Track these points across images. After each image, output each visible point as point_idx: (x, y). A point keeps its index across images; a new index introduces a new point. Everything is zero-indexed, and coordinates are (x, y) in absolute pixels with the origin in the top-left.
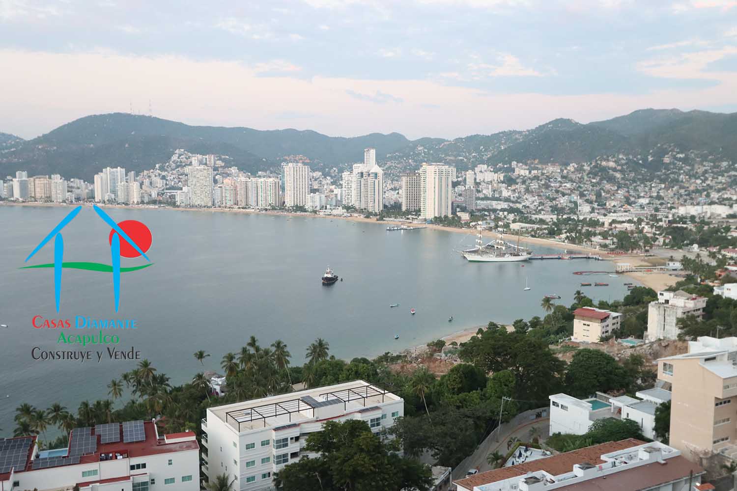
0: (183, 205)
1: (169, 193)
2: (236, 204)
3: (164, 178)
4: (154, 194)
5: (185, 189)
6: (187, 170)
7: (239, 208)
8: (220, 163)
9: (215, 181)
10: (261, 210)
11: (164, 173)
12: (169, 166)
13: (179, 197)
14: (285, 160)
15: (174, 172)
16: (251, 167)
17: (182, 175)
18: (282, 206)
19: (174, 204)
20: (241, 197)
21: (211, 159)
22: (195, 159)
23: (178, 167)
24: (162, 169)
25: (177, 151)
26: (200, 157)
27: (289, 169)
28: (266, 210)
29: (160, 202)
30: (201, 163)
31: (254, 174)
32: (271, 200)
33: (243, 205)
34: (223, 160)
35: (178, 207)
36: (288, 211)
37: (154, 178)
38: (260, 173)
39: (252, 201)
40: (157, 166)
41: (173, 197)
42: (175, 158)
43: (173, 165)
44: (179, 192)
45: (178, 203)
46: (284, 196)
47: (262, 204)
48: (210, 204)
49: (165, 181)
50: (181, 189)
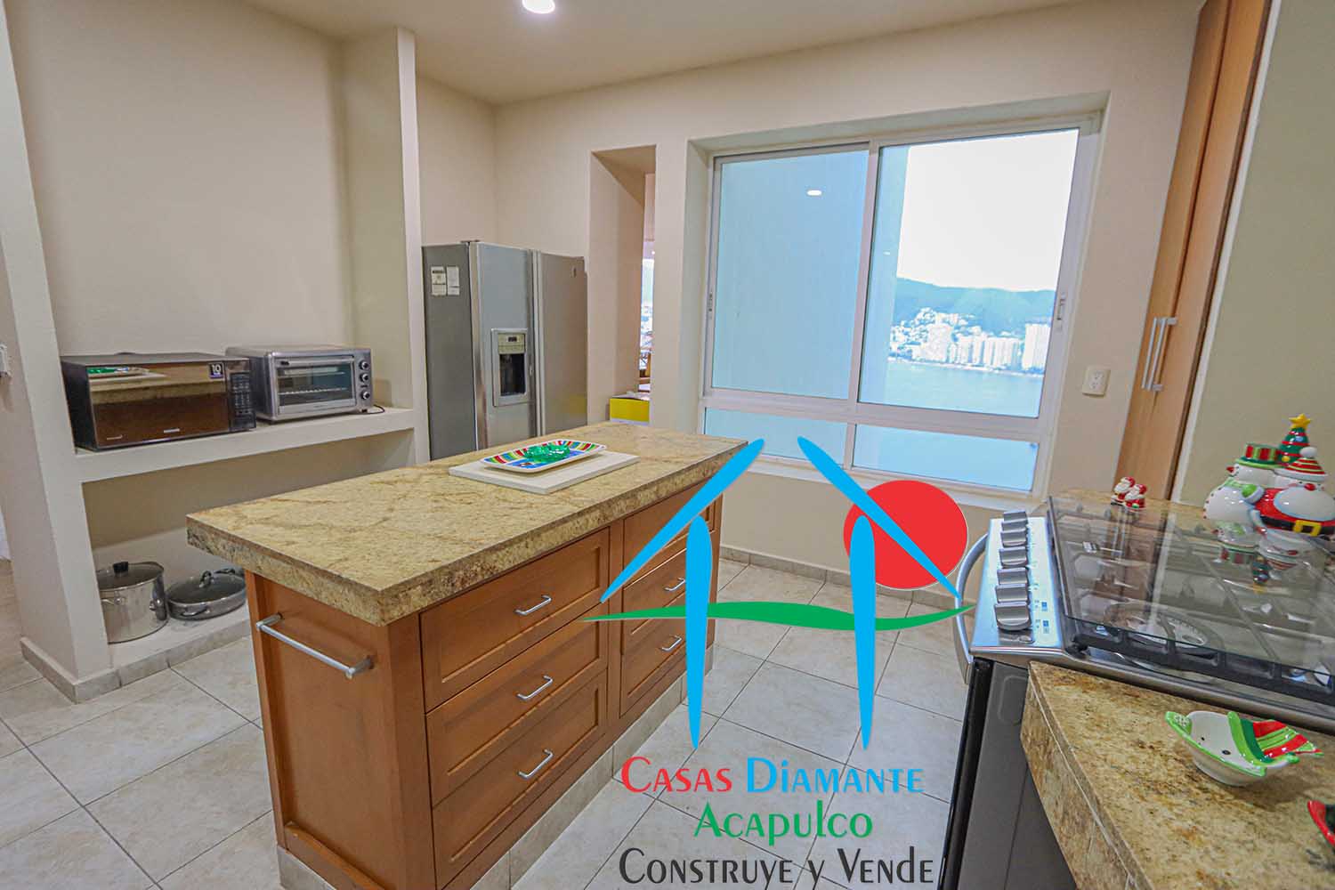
0: (918, 359)
1: (908, 347)
2: (970, 361)
3: (907, 334)
4: (894, 349)
5: (923, 345)
6: (929, 327)
7: (973, 366)
8: (963, 322)
9: (956, 340)
10: (995, 369)
11: (908, 330)
12: (914, 323)
13: (916, 351)
14: (1031, 322)
15: (918, 328)
16: (994, 327)
17: (924, 331)
18: (1018, 367)
19: (910, 358)
20: (976, 355)
21: (953, 318)
22: (939, 317)
23: (921, 324)
24: (906, 325)
25: (923, 310)
26: (943, 315)
27: (1031, 329)
28: (1000, 369)
29: (899, 355)
30: (944, 321)
31: (997, 334)
32: (1007, 360)
33: (977, 363)
34: (967, 320)
35: (914, 360)
36: (1024, 372)
37: (897, 334)
38: (1004, 333)
39: (987, 360)
40: (903, 323)
41: (910, 351)
42: (920, 316)
43: (917, 323)
44: (917, 346)
45: (914, 357)
46: (1021, 356)
47: (997, 364)
48: (944, 360)
49: (907, 337)
50: (919, 344)
